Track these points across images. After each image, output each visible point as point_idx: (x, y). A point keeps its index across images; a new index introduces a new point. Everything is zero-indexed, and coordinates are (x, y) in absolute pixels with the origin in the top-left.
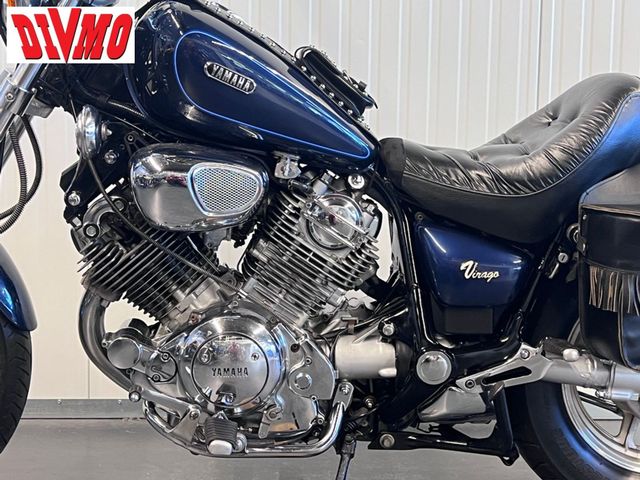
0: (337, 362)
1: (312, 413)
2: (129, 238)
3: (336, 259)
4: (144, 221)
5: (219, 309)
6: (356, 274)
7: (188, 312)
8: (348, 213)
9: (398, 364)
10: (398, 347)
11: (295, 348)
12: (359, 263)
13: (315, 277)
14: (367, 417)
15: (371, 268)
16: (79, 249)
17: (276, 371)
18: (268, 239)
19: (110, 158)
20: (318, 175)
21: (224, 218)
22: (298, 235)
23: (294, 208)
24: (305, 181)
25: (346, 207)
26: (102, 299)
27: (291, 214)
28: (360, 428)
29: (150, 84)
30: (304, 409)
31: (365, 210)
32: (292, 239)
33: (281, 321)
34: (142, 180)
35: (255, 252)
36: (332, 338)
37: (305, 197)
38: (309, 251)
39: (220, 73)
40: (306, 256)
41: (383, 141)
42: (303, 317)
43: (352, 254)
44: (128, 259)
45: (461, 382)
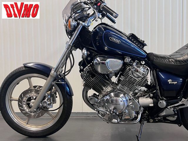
0: (140, 103)
1: (134, 114)
2: (93, 76)
3: (139, 80)
4: (96, 72)
5: (112, 91)
6: (143, 83)
7: (106, 92)
8: (141, 69)
9: (154, 103)
10: (154, 99)
11: (130, 100)
12: (144, 80)
13: (134, 84)
14: (147, 115)
15: (147, 82)
16: (82, 79)
17: (126, 105)
18: (123, 75)
19: (89, 59)
20: (134, 61)
21: (113, 71)
22: (130, 74)
23: (129, 68)
24: (131, 62)
25: (141, 68)
26: (87, 89)
27: (128, 70)
28: (145, 118)
29: (97, 43)
30: (132, 113)
31: (145, 69)
33: (127, 94)
34: (96, 63)
35: (120, 78)
36: (138, 98)
37: (131, 66)
38: (133, 78)
39: (113, 40)
40: (132, 79)
41: (149, 53)
42: (131, 93)
43: (142, 78)
44: (93, 80)
45: (169, 107)
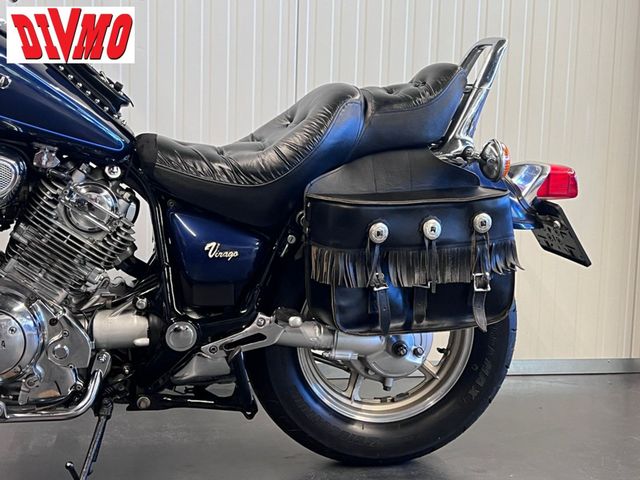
3: (92, 242)
6: (113, 254)
9: (150, 333)
10: (151, 319)
11: (53, 322)
13: (73, 258)
14: (124, 382)
15: (128, 249)
17: (34, 344)
18: (27, 223)
20: (77, 166)
22: (56, 219)
23: (52, 195)
24: (64, 170)
27: (49, 200)
30: (65, 378)
31: (120, 197)
32: (51, 223)
33: (39, 298)
35: (18, 236)
38: (67, 234)
40: (64, 239)
41: (139, 136)
43: (108, 236)
45: (206, 348)
